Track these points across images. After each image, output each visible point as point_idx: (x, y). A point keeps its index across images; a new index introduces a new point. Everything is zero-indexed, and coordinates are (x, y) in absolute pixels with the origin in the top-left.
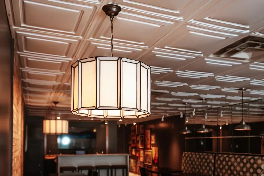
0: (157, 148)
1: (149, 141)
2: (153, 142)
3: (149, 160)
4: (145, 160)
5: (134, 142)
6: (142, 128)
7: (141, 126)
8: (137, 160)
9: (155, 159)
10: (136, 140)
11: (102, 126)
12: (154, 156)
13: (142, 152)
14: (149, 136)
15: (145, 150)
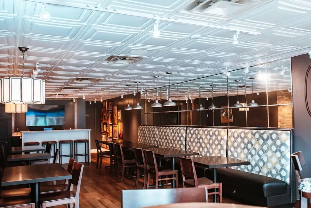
0: (122, 123)
1: (116, 117)
2: (119, 118)
3: (116, 135)
4: (113, 136)
5: (105, 119)
6: (111, 104)
7: (110, 103)
8: (108, 136)
9: (120, 134)
10: (106, 115)
11: (71, 103)
12: (120, 131)
13: (111, 127)
14: (116, 112)
15: (114, 126)
